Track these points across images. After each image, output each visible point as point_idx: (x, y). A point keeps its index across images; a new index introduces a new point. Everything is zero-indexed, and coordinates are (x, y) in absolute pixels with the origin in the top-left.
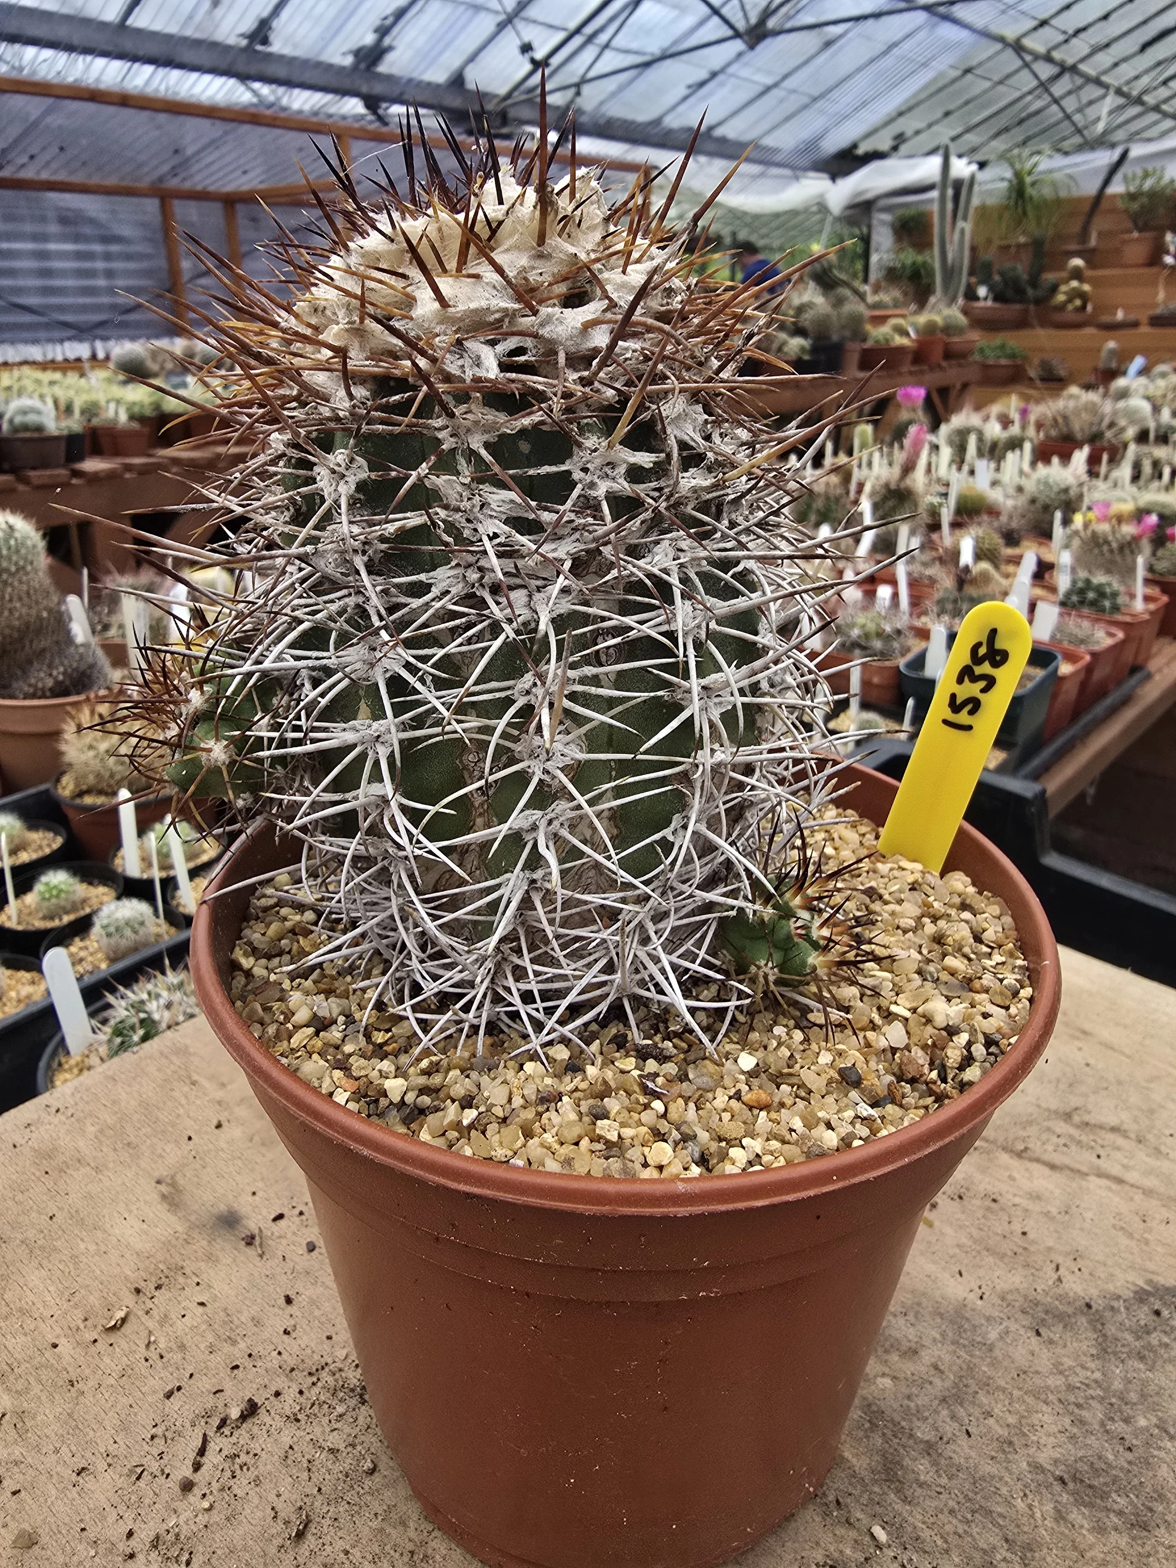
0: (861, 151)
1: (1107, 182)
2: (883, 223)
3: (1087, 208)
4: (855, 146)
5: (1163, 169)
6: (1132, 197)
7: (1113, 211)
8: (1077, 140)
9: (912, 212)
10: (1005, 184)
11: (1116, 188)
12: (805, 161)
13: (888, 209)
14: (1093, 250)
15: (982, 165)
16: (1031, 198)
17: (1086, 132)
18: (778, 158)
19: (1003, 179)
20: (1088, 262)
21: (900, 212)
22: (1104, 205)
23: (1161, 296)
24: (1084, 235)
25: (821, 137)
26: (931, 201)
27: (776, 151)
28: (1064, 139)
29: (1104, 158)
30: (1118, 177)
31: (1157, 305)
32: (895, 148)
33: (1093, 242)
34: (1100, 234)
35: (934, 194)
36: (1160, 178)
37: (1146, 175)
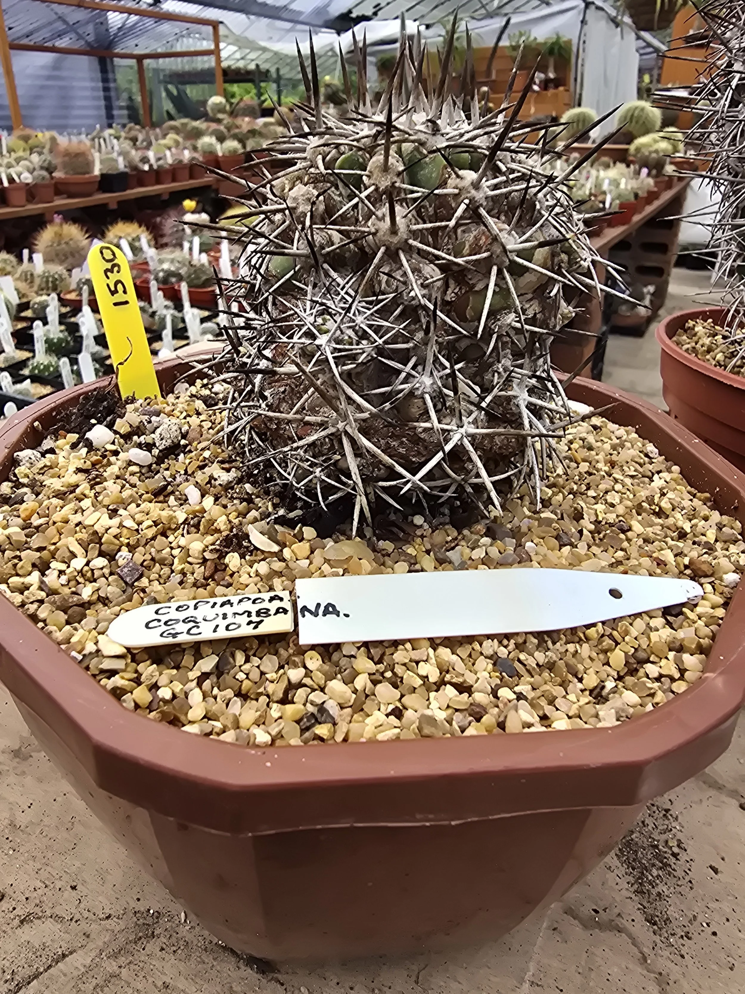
0: (354, 15)
1: (499, 39)
2: (371, 63)
3: (489, 55)
4: (350, 12)
5: (530, 31)
6: (515, 48)
7: (503, 57)
8: (483, 11)
9: (387, 56)
10: (441, 39)
11: (505, 43)
12: (320, 22)
13: (373, 54)
14: (494, 81)
15: (428, 27)
16: (456, 48)
17: (487, 7)
18: (301, 18)
19: (440, 36)
20: (491, 88)
21: (380, 56)
22: (498, 53)
23: (533, 110)
24: (488, 72)
25: (328, 5)
26: (396, 49)
27: (300, 13)
28: (476, 11)
29: (498, 23)
30: (505, 36)
31: (530, 116)
32: (375, 14)
33: (494, 77)
34: (498, 72)
35: (398, 45)
36: (529, 37)
37: (521, 35)
